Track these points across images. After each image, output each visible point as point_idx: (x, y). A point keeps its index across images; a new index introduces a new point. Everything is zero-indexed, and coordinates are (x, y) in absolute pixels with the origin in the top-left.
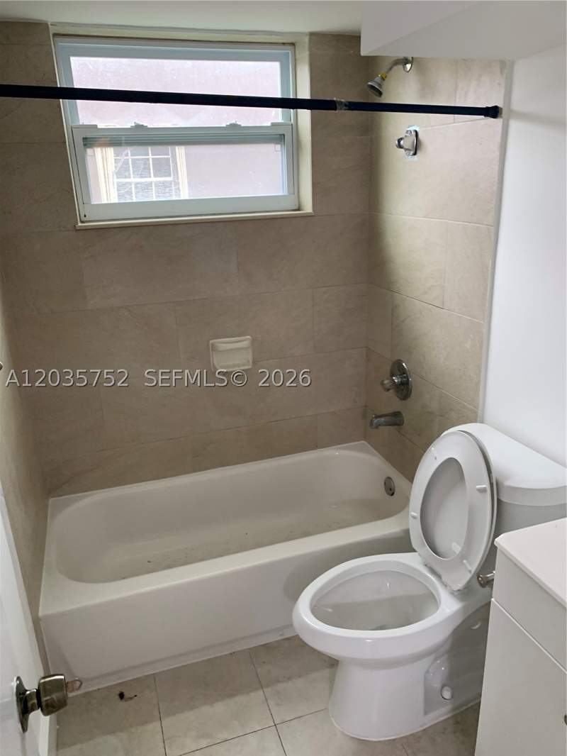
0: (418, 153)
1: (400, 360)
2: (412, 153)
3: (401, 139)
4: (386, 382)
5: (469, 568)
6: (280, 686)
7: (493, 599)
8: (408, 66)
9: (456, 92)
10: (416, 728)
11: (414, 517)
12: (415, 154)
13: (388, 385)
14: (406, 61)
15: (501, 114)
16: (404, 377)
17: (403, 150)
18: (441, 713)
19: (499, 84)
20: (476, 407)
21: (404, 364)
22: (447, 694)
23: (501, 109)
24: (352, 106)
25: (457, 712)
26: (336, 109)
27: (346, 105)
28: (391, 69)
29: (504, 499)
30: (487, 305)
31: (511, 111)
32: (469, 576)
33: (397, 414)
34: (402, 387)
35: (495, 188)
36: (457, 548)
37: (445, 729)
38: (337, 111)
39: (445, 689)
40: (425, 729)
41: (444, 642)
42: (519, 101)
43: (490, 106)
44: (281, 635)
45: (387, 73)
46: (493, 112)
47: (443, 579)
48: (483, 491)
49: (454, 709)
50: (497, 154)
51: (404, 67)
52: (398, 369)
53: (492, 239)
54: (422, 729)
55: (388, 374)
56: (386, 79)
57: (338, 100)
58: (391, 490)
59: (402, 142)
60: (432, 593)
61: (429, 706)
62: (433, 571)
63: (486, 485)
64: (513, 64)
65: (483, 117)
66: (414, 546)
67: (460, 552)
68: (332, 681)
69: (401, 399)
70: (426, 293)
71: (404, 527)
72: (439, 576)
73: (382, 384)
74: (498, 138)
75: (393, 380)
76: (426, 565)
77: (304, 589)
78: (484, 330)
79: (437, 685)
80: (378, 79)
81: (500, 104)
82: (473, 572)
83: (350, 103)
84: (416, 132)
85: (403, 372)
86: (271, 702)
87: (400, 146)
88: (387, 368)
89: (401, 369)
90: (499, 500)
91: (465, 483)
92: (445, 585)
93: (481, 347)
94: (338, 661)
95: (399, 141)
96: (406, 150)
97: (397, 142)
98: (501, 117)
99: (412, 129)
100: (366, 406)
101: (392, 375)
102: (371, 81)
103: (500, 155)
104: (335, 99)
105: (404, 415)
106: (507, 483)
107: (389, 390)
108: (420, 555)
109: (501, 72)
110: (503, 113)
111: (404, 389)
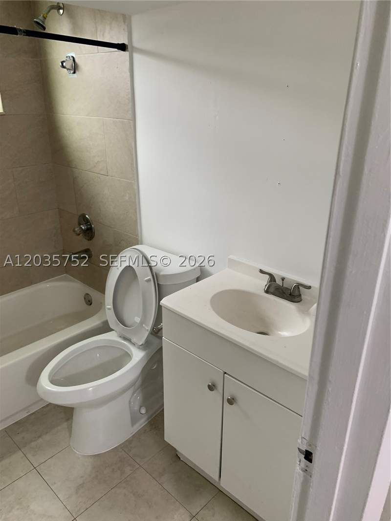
0: (77, 72)
1: (84, 214)
2: (72, 72)
3: (64, 61)
4: (76, 229)
5: (147, 328)
6: (33, 444)
7: (163, 338)
8: (61, 11)
9: (97, 32)
10: (128, 436)
11: (109, 309)
12: (74, 73)
13: (78, 231)
14: (59, 8)
15: (127, 48)
16: (89, 225)
17: (65, 69)
18: (142, 423)
19: (124, 29)
20: (137, 235)
21: (87, 216)
22: (143, 411)
23: (127, 45)
24: (29, 33)
25: (150, 419)
26: (17, 34)
27: (24, 32)
28: (49, 11)
29: (160, 283)
30: (135, 171)
31: (133, 47)
32: (147, 334)
33: (87, 251)
34: (88, 232)
35: (130, 96)
36: (138, 320)
37: (145, 430)
38: (18, 36)
39: (142, 408)
40: (134, 435)
41: (138, 378)
42: (137, 41)
43: (120, 43)
44: (27, 413)
45: (47, 14)
46: (122, 47)
47: (132, 341)
48: (149, 281)
49: (148, 419)
50: (129, 74)
51: (59, 12)
52: (83, 219)
53: (132, 129)
54: (132, 435)
55: (77, 224)
56: (47, 18)
57: (18, 27)
58: (89, 301)
59: (64, 64)
60: (127, 352)
61: (134, 421)
62: (125, 339)
63: (150, 277)
64: (130, 17)
65: (116, 50)
66: (111, 327)
67: (140, 322)
68: (70, 429)
69: (88, 240)
70: (95, 166)
71: (103, 319)
72: (129, 340)
73: (74, 231)
74: (128, 63)
75: (81, 228)
76: (120, 337)
77: (41, 372)
78: (136, 187)
79: (136, 408)
80: (41, 17)
81: (126, 42)
82: (149, 330)
83: (26, 30)
84: (73, 57)
85: (87, 221)
86: (29, 456)
87: (63, 67)
88: (76, 221)
89: (85, 220)
90: (158, 284)
91: (138, 279)
92: (134, 344)
93: (135, 197)
94: (73, 408)
95: (62, 63)
96: (68, 69)
97: (61, 64)
98: (128, 51)
99: (70, 55)
100: (63, 250)
101: (80, 224)
102: (37, 18)
103: (130, 75)
104: (15, 27)
105: (92, 250)
106: (162, 273)
107: (79, 235)
108: (116, 331)
109: (124, 22)
110: (129, 48)
111: (89, 233)
